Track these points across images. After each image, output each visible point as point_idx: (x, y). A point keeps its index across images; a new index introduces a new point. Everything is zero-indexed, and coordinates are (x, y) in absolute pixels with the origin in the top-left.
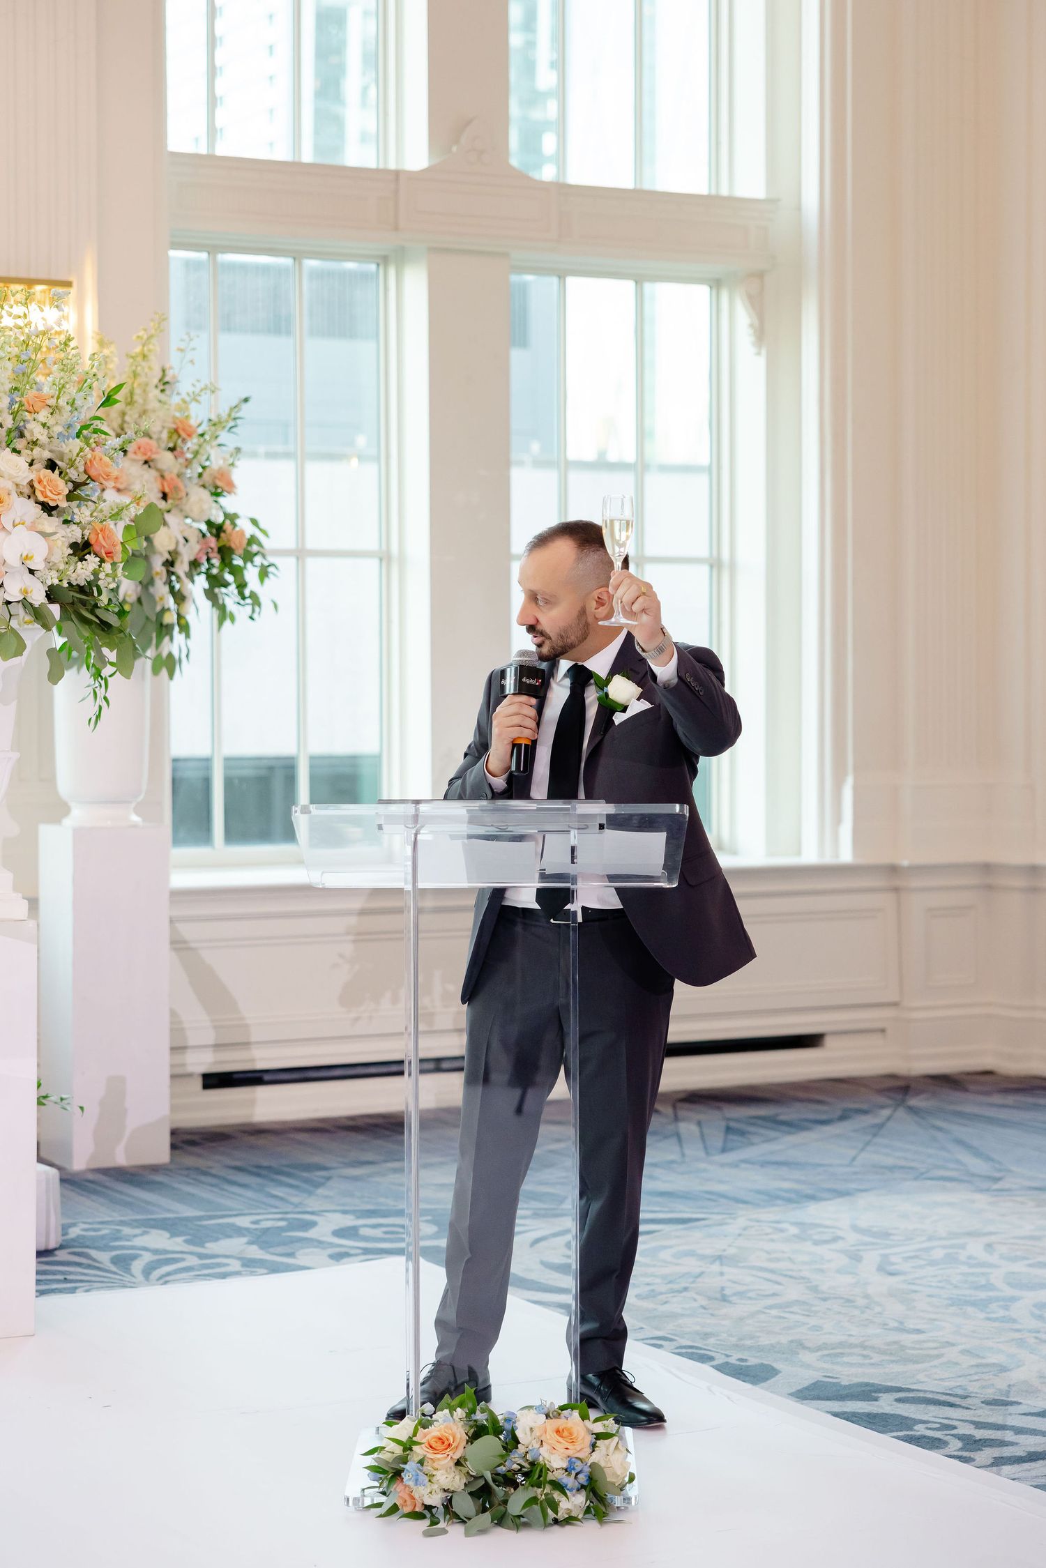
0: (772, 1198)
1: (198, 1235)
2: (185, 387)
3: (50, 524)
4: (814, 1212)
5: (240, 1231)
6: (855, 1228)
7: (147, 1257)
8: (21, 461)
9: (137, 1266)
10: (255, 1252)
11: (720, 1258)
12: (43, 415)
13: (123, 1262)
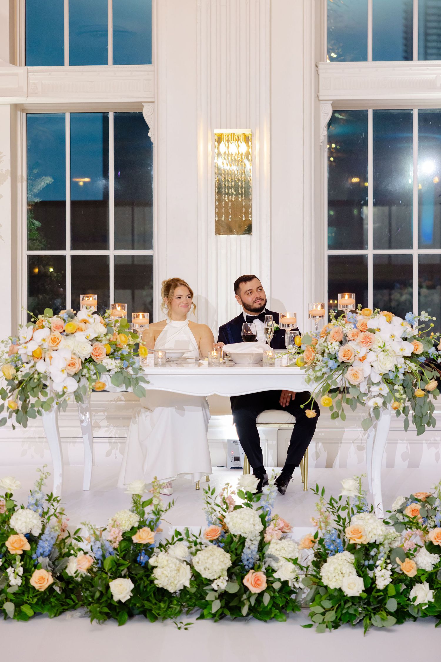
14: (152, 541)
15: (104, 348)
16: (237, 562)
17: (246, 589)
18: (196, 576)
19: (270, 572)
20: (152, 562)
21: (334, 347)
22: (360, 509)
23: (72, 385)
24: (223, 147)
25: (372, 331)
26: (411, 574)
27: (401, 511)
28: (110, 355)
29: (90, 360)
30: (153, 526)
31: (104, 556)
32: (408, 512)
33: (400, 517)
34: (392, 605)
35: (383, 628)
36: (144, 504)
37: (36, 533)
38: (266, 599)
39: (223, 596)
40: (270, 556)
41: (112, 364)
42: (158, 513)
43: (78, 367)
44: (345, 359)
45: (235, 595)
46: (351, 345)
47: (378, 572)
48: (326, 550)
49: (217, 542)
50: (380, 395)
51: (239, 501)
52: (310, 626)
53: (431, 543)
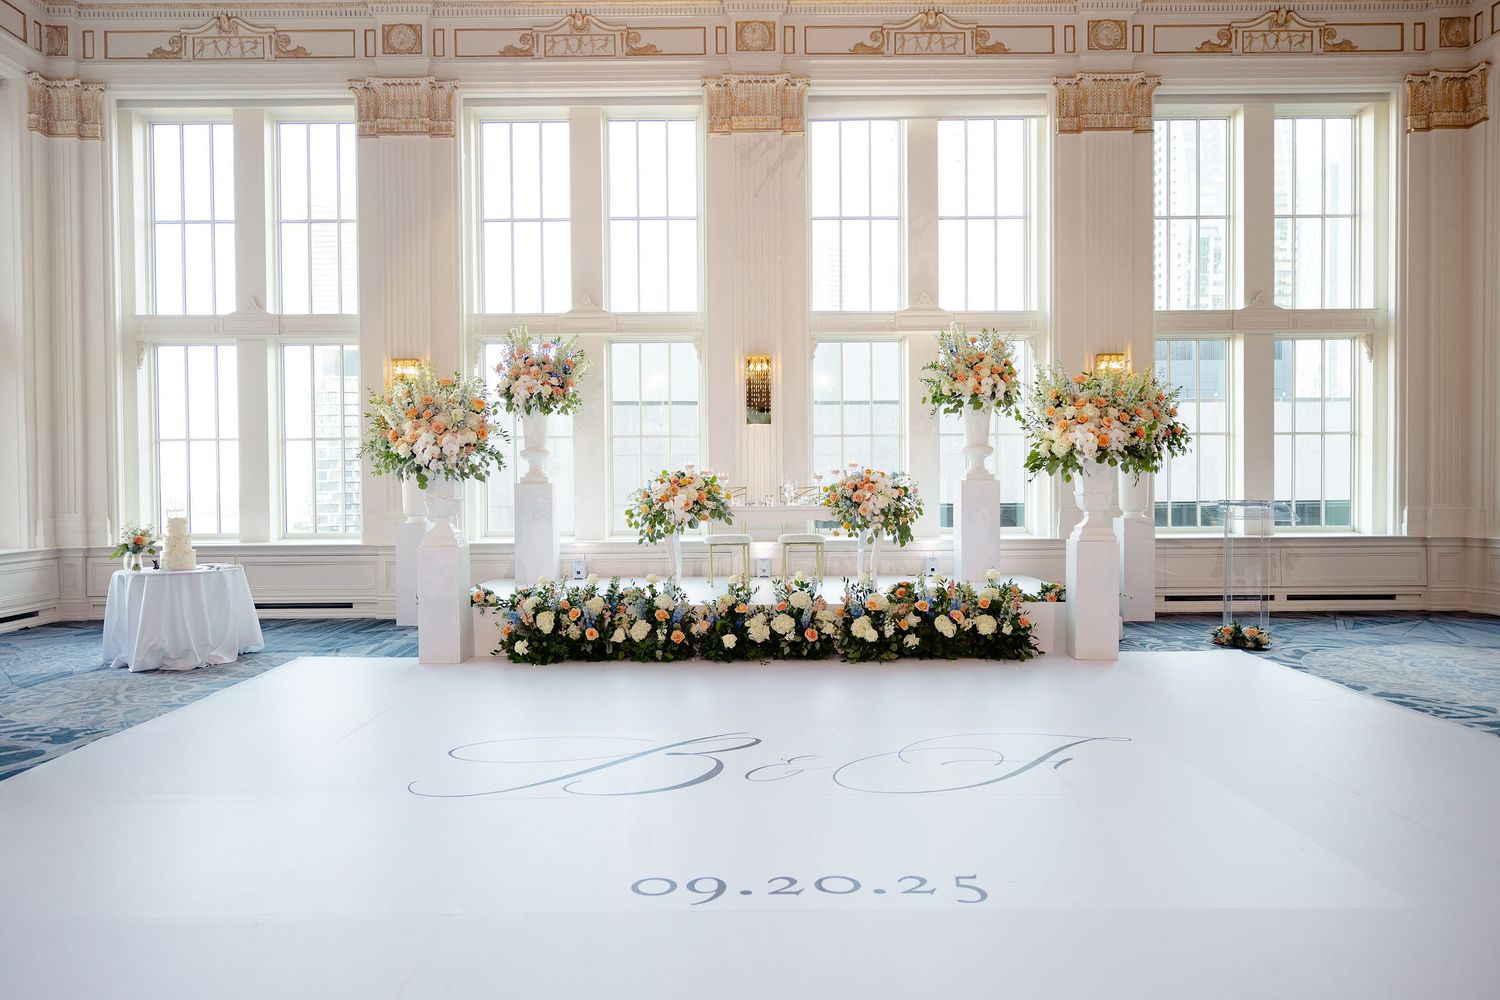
0: (1370, 643)
1: (1166, 640)
2: (1161, 384)
3: (1125, 428)
4: (1386, 648)
5: (1180, 640)
6: (1402, 653)
7: (1150, 644)
8: (1116, 410)
9: (1147, 646)
10: (1185, 645)
11: (1349, 658)
12: (1122, 397)
13: (1143, 645)
14: (747, 612)
15: (705, 495)
16: (798, 623)
17: (805, 639)
18: (773, 633)
19: (819, 630)
20: (746, 624)
21: (849, 493)
22: (871, 591)
23: (688, 517)
24: (751, 366)
25: (873, 482)
26: (905, 628)
27: (892, 593)
28: (708, 499)
29: (696, 502)
30: (745, 602)
31: (715, 622)
32: (897, 593)
33: (892, 596)
34: (894, 647)
35: (890, 660)
36: (738, 590)
37: (671, 609)
38: (818, 646)
39: (792, 644)
40: (818, 620)
41: (711, 505)
42: (748, 594)
43: (691, 506)
44: (857, 500)
45: (799, 643)
46: (858, 492)
47: (886, 627)
48: (851, 615)
49: (784, 612)
50: (879, 522)
51: (795, 588)
52: (845, 661)
53: (916, 609)
